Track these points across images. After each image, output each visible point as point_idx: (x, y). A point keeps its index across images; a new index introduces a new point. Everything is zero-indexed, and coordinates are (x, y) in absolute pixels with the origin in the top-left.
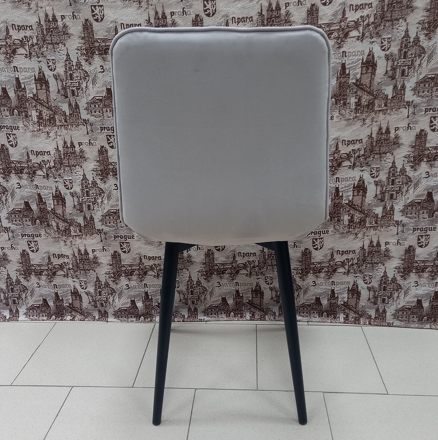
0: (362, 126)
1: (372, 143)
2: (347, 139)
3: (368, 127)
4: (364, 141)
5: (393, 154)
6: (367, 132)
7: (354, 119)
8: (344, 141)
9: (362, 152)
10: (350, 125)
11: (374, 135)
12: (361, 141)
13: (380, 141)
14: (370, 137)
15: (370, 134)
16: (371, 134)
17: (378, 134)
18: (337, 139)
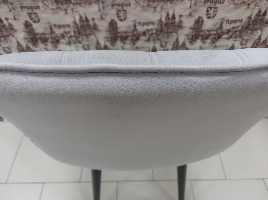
0: (246, 9)
1: (249, 22)
2: (230, 19)
3: (250, 10)
4: (244, 21)
5: (262, 30)
6: (248, 14)
7: (241, 4)
8: (228, 21)
9: (239, 29)
10: (236, 8)
11: (253, 17)
12: (241, 21)
13: (255, 21)
14: (250, 18)
15: (249, 16)
16: (251, 15)
17: (256, 15)
18: (223, 19)
